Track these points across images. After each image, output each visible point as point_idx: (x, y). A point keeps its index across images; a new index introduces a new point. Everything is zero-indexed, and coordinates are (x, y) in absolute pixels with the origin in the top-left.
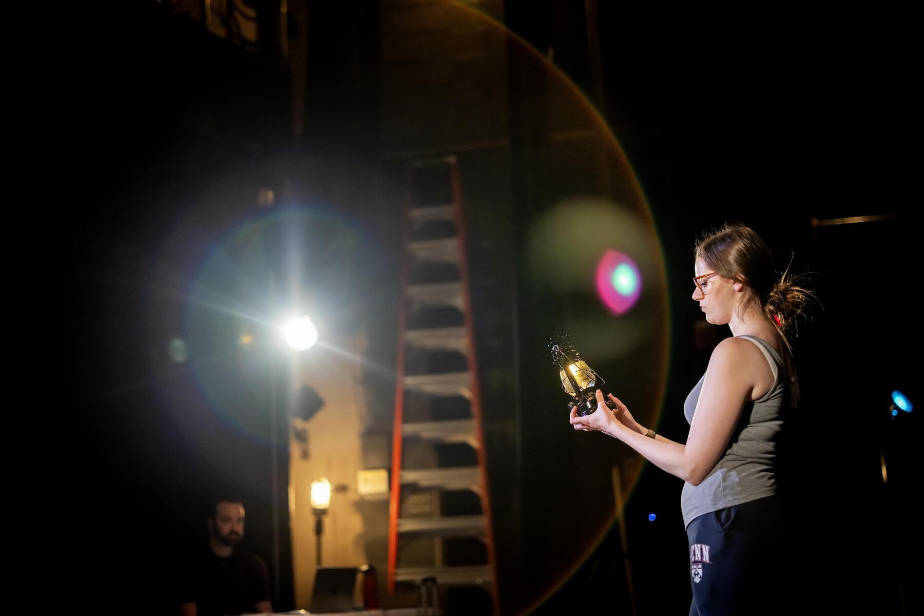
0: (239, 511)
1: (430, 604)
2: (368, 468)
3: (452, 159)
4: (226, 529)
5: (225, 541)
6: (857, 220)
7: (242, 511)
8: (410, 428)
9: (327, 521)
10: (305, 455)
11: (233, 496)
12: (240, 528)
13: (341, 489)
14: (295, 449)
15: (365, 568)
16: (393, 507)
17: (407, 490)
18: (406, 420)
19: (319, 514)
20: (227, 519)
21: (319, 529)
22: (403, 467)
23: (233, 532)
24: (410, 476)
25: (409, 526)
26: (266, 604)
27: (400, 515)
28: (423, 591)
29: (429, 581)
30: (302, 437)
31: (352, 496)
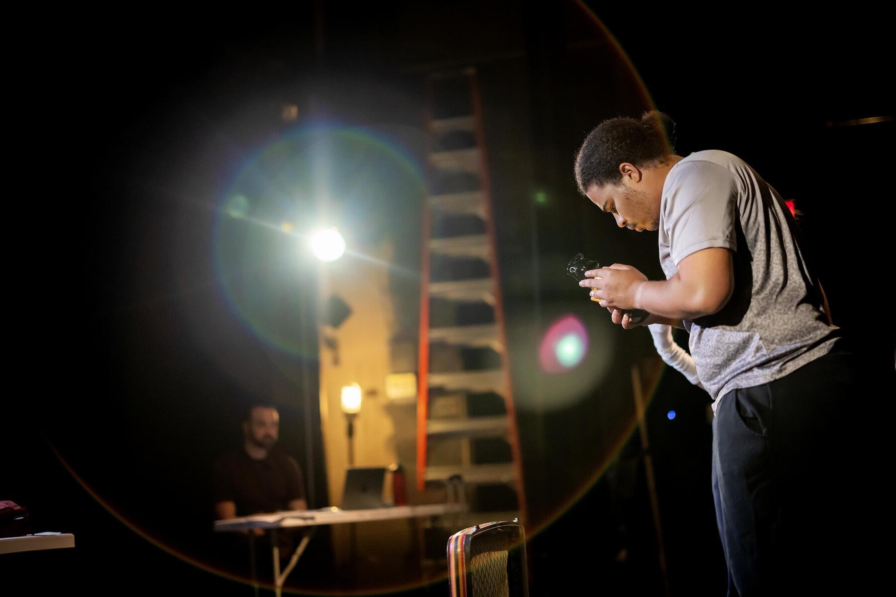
0: (272, 416)
1: (456, 500)
2: (397, 371)
3: (471, 71)
4: (260, 433)
5: (259, 444)
6: (872, 120)
7: (275, 416)
8: (437, 334)
9: (359, 425)
10: (336, 361)
11: (267, 403)
12: (274, 432)
13: (371, 393)
14: (326, 357)
15: (393, 467)
16: (421, 410)
17: (434, 393)
18: (432, 325)
19: (351, 418)
20: (262, 424)
21: (350, 432)
22: (431, 370)
23: (268, 436)
24: (437, 380)
25: (437, 427)
26: (300, 503)
27: (429, 416)
28: (450, 489)
29: (456, 478)
30: (333, 345)
31: (381, 400)
